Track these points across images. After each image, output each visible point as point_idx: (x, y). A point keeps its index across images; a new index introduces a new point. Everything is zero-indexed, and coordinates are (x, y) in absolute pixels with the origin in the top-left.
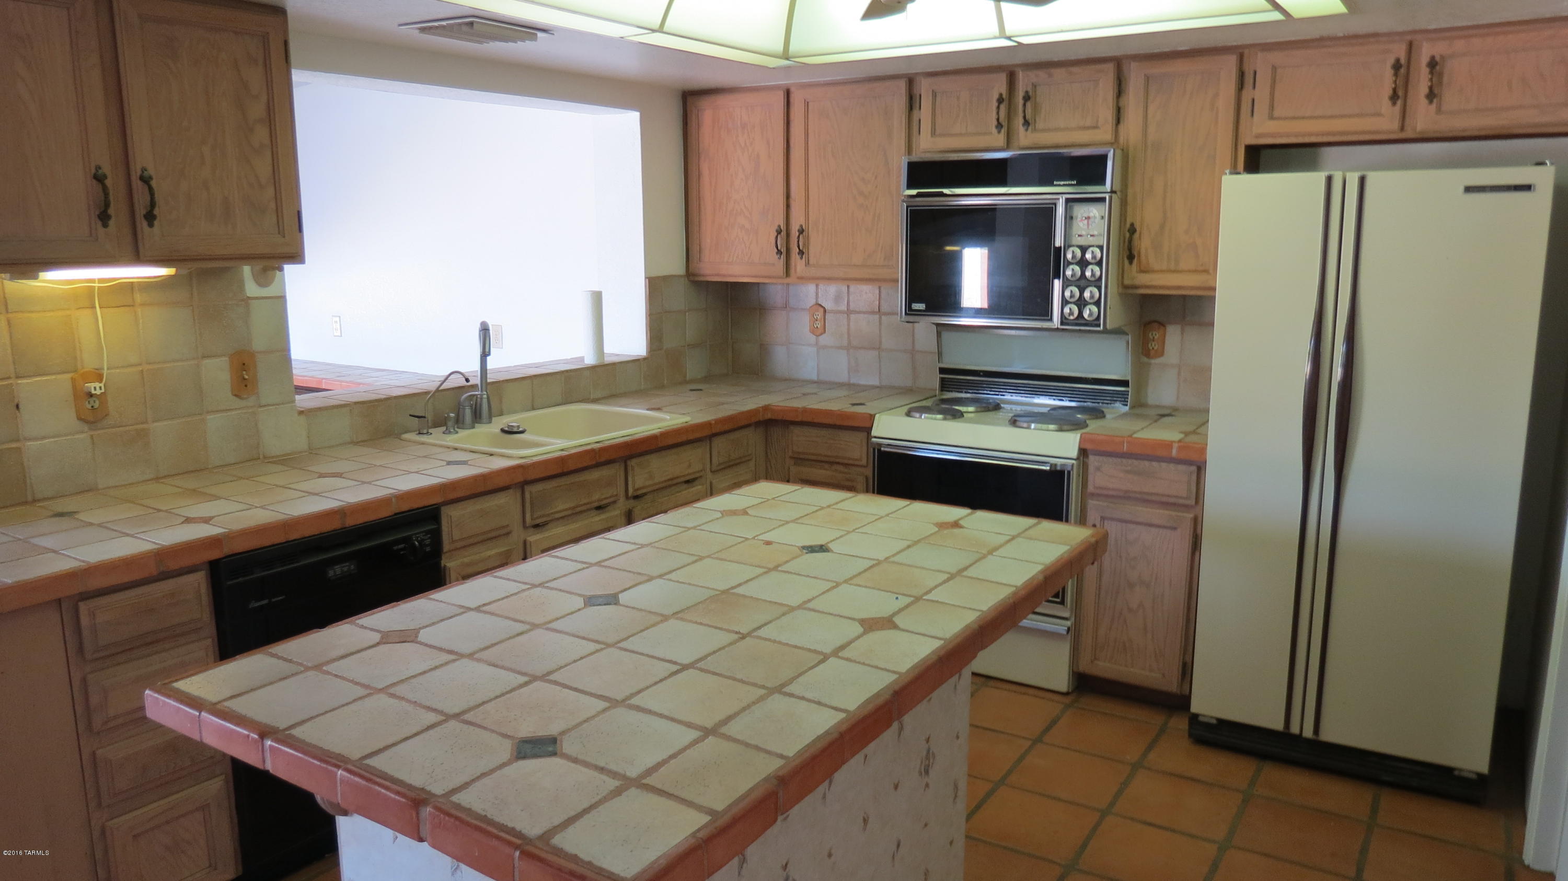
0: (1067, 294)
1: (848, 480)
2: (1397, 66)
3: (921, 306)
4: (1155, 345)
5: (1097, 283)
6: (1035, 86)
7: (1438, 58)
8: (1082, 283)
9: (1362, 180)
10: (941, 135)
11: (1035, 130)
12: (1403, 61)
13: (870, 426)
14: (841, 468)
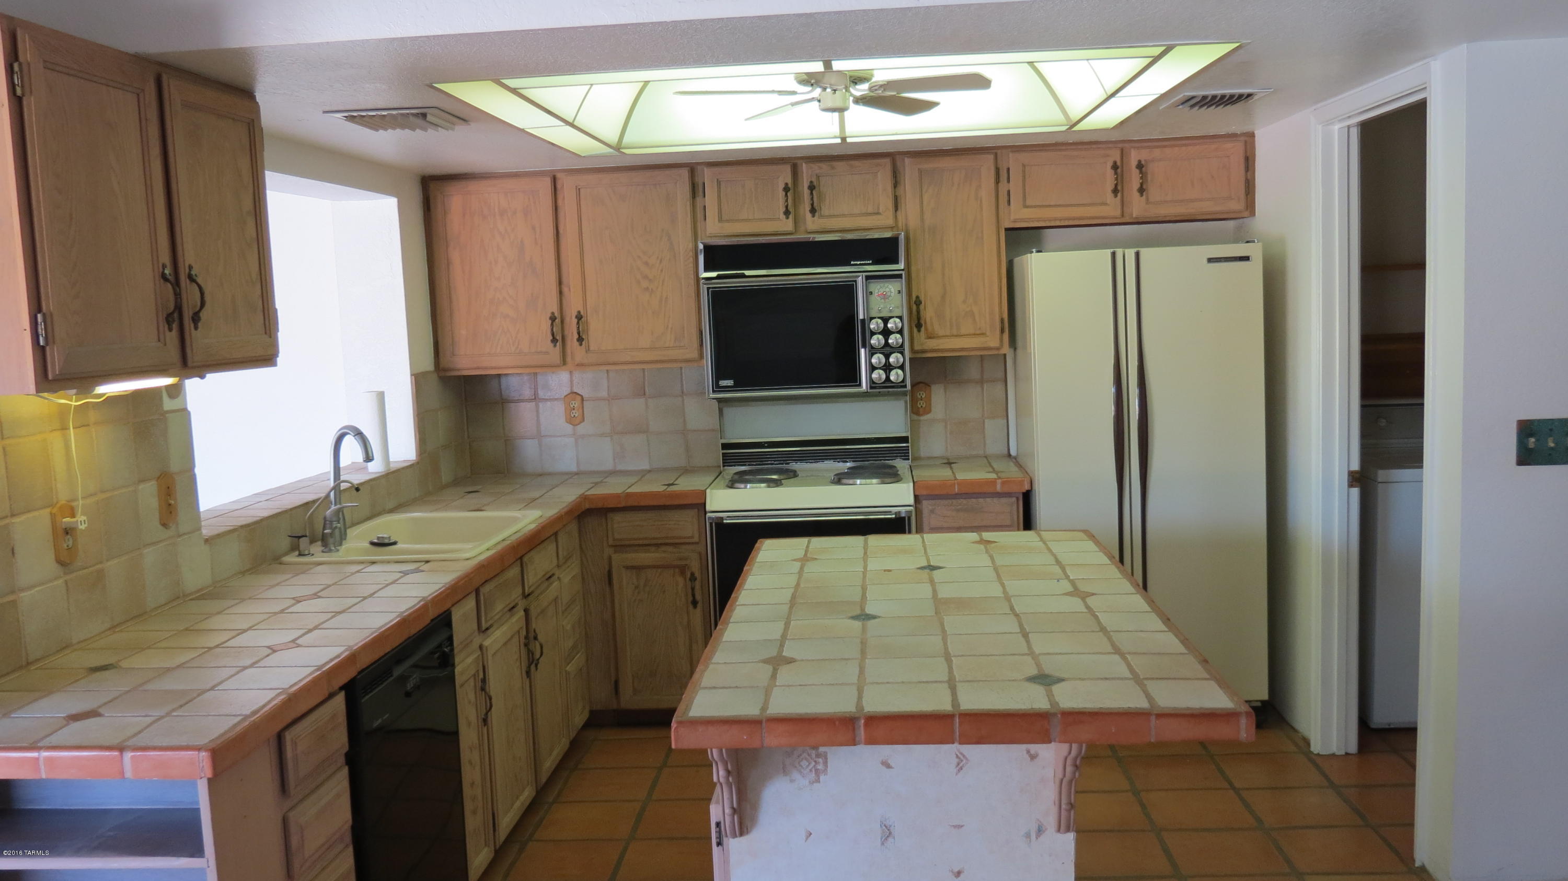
0: (874, 361)
1: (680, 559)
2: (1115, 167)
3: (730, 383)
4: (923, 404)
5: (900, 349)
6: (818, 177)
7: (1143, 162)
8: (887, 350)
9: (1137, 255)
10: (728, 221)
11: (821, 216)
12: (1119, 163)
13: (703, 502)
14: (670, 549)
